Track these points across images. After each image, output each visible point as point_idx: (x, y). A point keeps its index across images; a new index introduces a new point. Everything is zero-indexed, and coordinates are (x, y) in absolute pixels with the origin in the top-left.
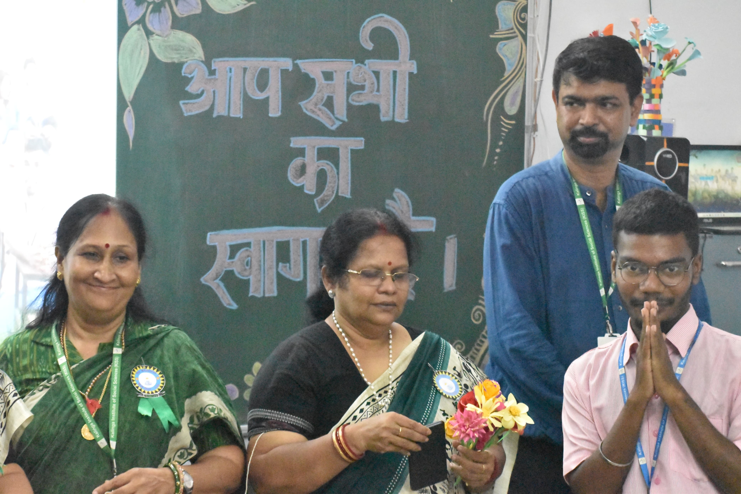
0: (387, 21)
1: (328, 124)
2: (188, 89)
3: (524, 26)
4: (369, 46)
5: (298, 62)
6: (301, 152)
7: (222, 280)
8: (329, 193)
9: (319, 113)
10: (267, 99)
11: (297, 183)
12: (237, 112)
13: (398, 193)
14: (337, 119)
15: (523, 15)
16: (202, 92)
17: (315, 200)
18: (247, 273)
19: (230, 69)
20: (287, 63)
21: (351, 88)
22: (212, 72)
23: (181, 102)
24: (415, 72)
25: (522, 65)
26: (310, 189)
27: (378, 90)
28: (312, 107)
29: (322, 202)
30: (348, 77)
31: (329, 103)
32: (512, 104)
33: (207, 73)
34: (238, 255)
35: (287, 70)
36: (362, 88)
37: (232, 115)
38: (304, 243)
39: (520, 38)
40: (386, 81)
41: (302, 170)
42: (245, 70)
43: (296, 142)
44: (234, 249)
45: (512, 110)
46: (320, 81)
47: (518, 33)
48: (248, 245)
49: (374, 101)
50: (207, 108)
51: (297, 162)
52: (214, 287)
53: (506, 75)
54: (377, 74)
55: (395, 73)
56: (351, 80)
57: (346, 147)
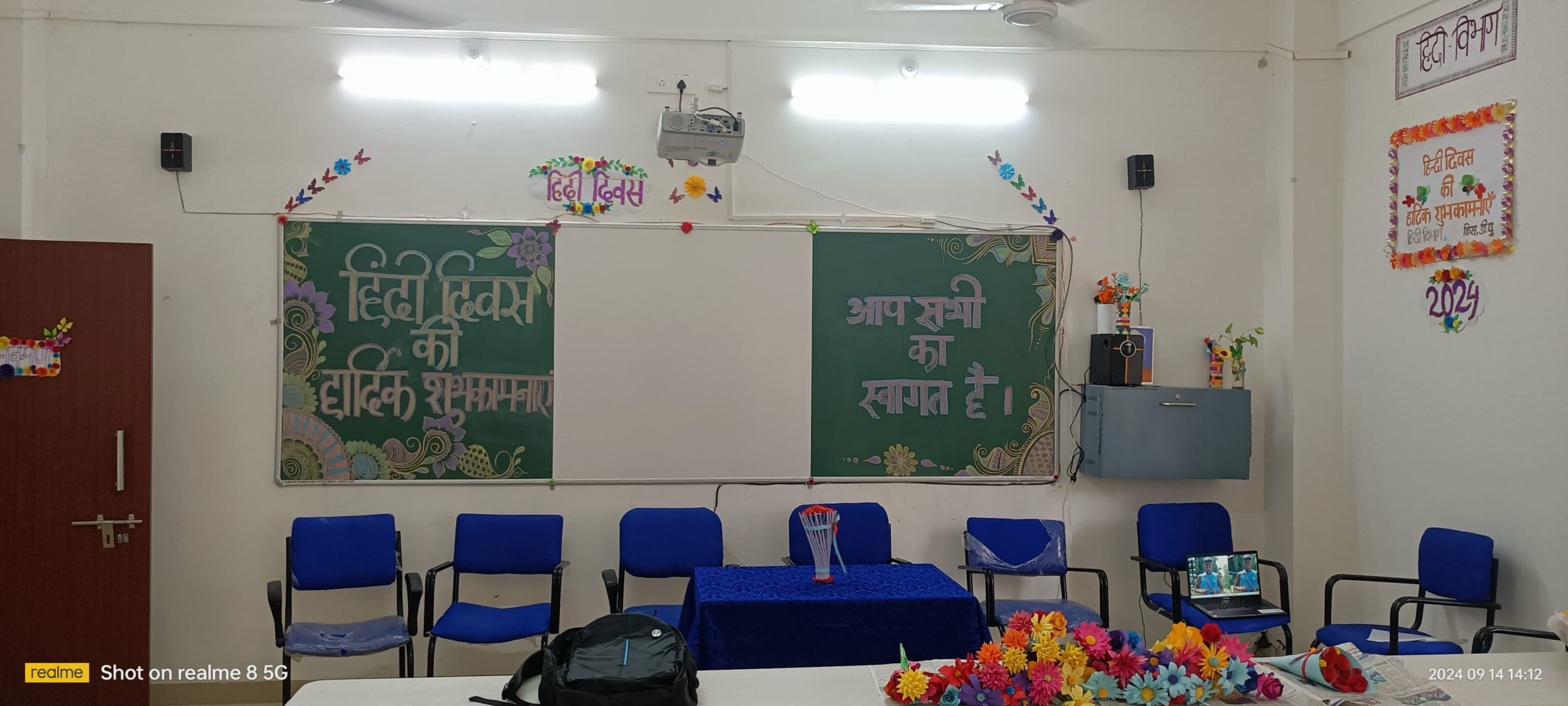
0: (967, 277)
1: (932, 329)
2: (851, 311)
3: (1054, 279)
4: (957, 290)
5: (914, 298)
6: (917, 343)
7: (870, 404)
8: (933, 363)
9: (927, 323)
10: (897, 316)
11: (915, 358)
12: (879, 323)
13: (975, 364)
14: (938, 326)
15: (1053, 273)
16: (860, 313)
17: (925, 367)
18: (885, 402)
19: (875, 303)
20: (908, 299)
21: (945, 311)
22: (864, 304)
23: (847, 318)
24: (985, 303)
25: (1053, 299)
26: (922, 361)
27: (962, 312)
28: (923, 321)
29: (929, 368)
30: (944, 306)
31: (933, 319)
32: (1047, 319)
33: (862, 304)
34: (880, 393)
35: (908, 302)
36: (953, 311)
37: (876, 324)
38: (919, 388)
39: (1051, 285)
40: (967, 308)
41: (917, 352)
42: (883, 302)
43: (913, 338)
44: (878, 390)
45: (1046, 321)
46: (927, 307)
47: (1050, 282)
48: (886, 388)
49: (960, 317)
50: (862, 321)
51: (915, 347)
52: (866, 408)
53: (1042, 305)
54: (961, 304)
55: (972, 303)
56: (946, 307)
57: (944, 341)
